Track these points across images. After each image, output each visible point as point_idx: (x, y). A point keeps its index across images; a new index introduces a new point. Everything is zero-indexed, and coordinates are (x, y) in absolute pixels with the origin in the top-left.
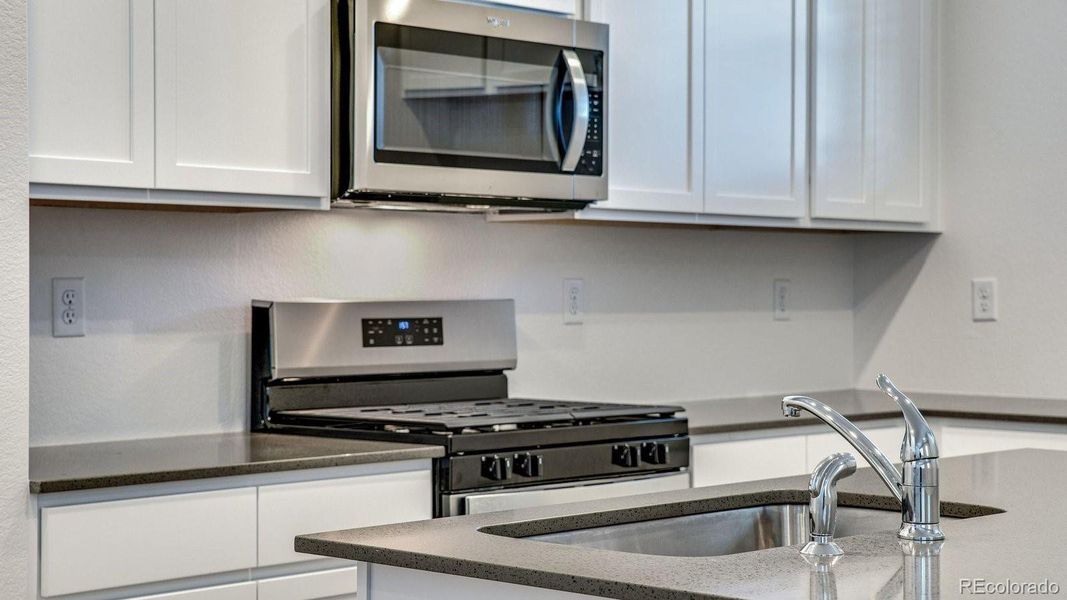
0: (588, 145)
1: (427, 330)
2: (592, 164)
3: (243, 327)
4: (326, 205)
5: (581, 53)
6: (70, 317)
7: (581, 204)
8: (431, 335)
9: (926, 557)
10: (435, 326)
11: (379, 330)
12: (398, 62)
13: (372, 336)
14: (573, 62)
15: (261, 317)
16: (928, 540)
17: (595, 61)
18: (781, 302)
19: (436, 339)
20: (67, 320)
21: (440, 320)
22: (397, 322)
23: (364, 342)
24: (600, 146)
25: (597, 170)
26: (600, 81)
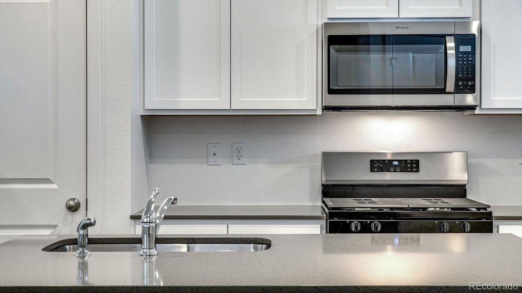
1: (410, 164)
4: (320, 113)
8: (412, 167)
9: (147, 262)
10: (415, 163)
13: (376, 167)
16: (146, 256)
19: (414, 170)
20: (238, 159)
21: (418, 161)
22: (391, 161)
23: (372, 170)
24: (473, 79)
25: (472, 90)
26: (474, 48)
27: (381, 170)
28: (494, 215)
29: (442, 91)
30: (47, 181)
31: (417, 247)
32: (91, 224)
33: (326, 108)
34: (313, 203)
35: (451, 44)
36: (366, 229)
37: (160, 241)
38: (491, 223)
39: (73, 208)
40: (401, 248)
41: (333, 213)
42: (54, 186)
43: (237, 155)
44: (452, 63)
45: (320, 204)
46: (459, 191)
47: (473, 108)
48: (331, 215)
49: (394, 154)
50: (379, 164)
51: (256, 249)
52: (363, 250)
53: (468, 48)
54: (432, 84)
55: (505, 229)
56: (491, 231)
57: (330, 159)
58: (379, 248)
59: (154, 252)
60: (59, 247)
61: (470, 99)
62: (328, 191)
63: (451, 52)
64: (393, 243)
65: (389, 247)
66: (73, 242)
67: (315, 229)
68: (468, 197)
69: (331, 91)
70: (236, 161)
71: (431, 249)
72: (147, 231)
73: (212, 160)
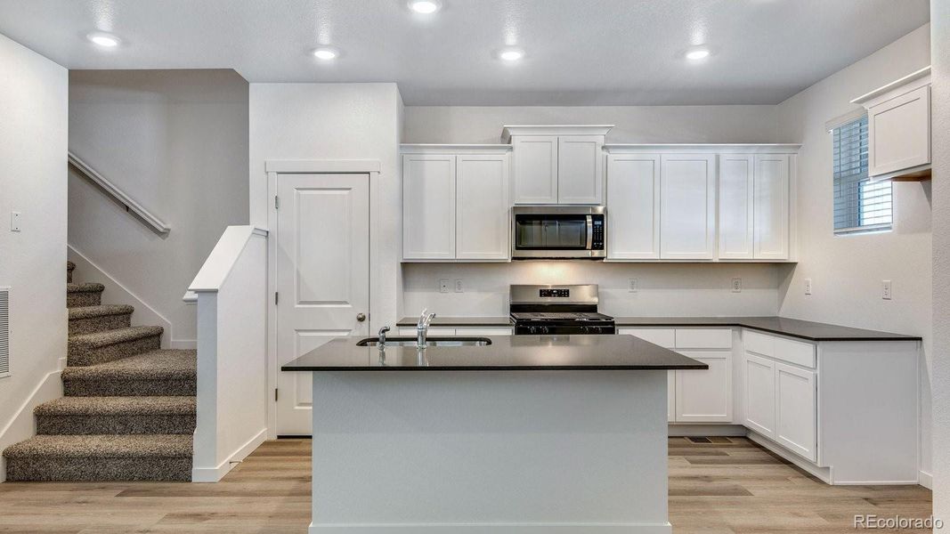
0: (595, 241)
1: (564, 293)
2: (599, 247)
4: (510, 261)
10: (566, 292)
13: (543, 294)
16: (421, 348)
17: (599, 217)
19: (566, 296)
21: (568, 291)
22: (552, 291)
23: (541, 296)
24: (603, 241)
25: (602, 248)
26: (603, 223)
27: (545, 295)
28: (616, 323)
29: (584, 248)
30: (346, 303)
31: (567, 342)
32: (387, 330)
33: (514, 258)
34: (505, 315)
35: (589, 220)
36: (539, 332)
37: (428, 339)
38: (614, 328)
39: (361, 320)
40: (559, 343)
41: (520, 322)
42: (349, 306)
43: (458, 286)
44: (590, 231)
45: (509, 316)
46: (593, 308)
47: (602, 258)
48: (518, 324)
49: (553, 286)
50: (546, 293)
51: (481, 345)
52: (533, 344)
53: (600, 223)
54: (578, 244)
55: (622, 331)
56: (614, 333)
57: (515, 289)
58: (543, 343)
59: (425, 346)
60: (363, 343)
61: (597, 253)
62: (515, 308)
63: (590, 225)
64: (552, 339)
65: (550, 343)
66: (377, 340)
67: (508, 332)
68: (598, 312)
69: (517, 248)
70: (457, 290)
71: (576, 344)
72: (421, 334)
73: (443, 289)
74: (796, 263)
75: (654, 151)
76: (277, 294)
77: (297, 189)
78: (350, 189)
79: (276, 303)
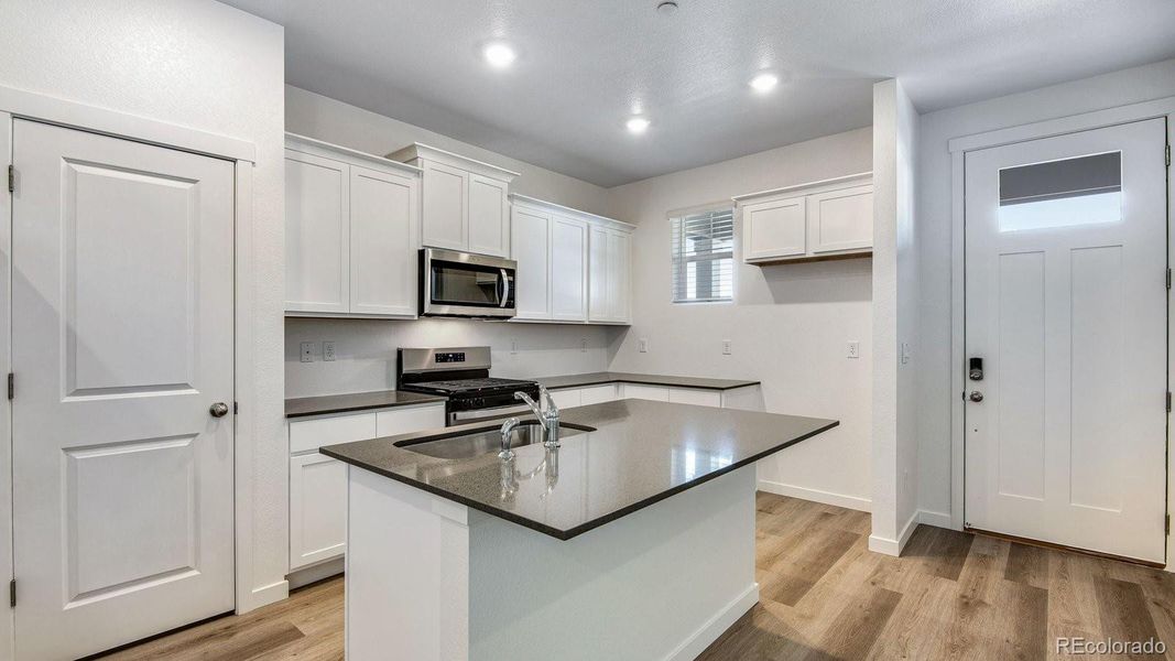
0: (509, 298)
1: (459, 357)
2: (511, 304)
3: (395, 356)
4: (416, 318)
5: (507, 270)
6: (330, 354)
7: (509, 317)
10: (462, 356)
11: (442, 357)
12: (442, 272)
13: (439, 359)
14: (504, 273)
15: (400, 352)
17: (511, 272)
18: (584, 346)
19: (462, 360)
21: (464, 354)
23: (436, 361)
24: (514, 299)
25: (514, 306)
26: (515, 279)
27: (443, 361)
29: (498, 306)
30: (185, 386)
34: (390, 388)
42: (193, 391)
48: (452, 398)
53: (511, 278)
63: (506, 280)
69: (432, 302)
70: (326, 358)
73: (305, 357)
74: (629, 326)
75: (548, 210)
76: (11, 377)
77: (68, 160)
78: (194, 181)
79: (11, 396)
